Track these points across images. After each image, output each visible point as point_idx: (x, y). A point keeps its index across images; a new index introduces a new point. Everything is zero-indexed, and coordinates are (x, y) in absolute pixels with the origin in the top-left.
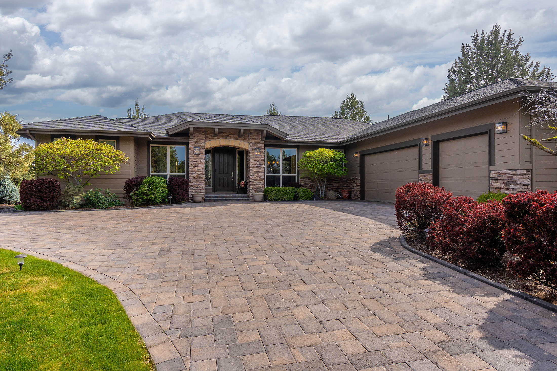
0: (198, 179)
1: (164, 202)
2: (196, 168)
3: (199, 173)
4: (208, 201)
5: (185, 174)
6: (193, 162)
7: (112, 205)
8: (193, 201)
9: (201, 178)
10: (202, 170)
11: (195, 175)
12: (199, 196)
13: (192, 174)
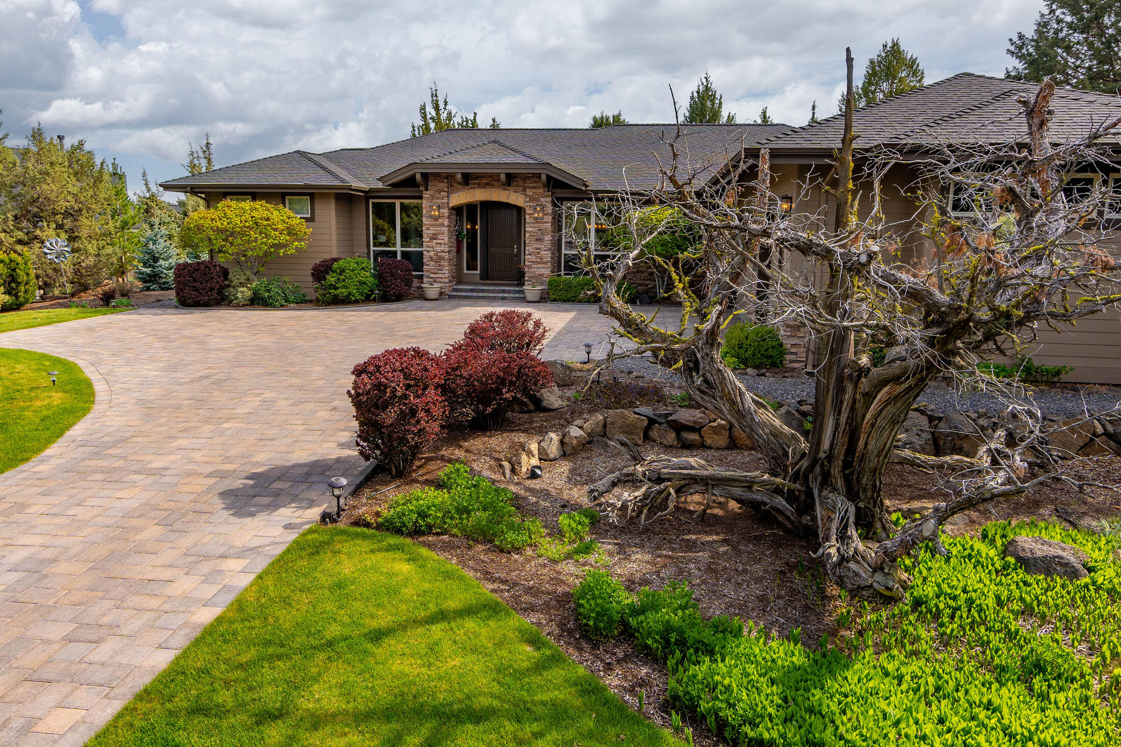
0: (438, 260)
1: (368, 299)
2: (435, 241)
3: (439, 249)
4: (455, 297)
6: (429, 231)
7: (290, 302)
8: (423, 297)
9: (442, 258)
10: (445, 244)
11: (432, 254)
12: (432, 291)
13: (428, 252)
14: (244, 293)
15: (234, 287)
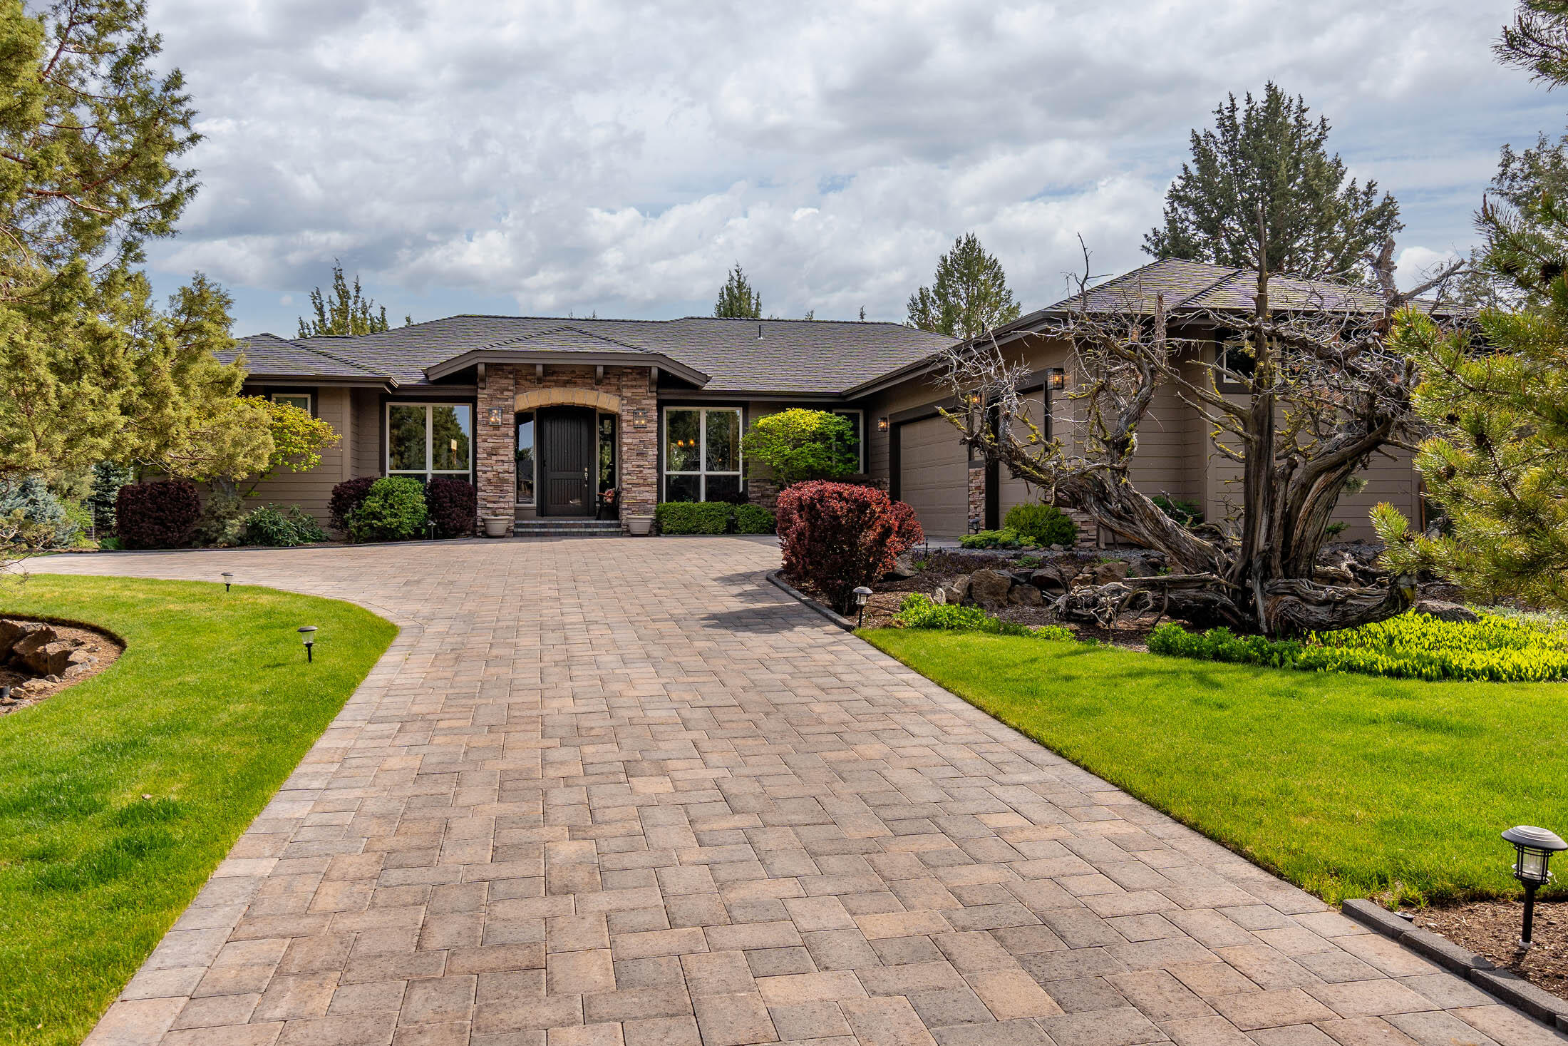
0: (499, 483)
1: (417, 536)
2: (494, 458)
3: (500, 469)
4: (523, 535)
5: (470, 471)
6: (486, 445)
7: (305, 539)
8: (487, 535)
9: (505, 481)
10: (509, 462)
11: (490, 475)
12: (499, 526)
13: (485, 472)
14: (234, 527)
15: (218, 519)
